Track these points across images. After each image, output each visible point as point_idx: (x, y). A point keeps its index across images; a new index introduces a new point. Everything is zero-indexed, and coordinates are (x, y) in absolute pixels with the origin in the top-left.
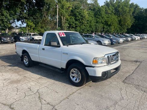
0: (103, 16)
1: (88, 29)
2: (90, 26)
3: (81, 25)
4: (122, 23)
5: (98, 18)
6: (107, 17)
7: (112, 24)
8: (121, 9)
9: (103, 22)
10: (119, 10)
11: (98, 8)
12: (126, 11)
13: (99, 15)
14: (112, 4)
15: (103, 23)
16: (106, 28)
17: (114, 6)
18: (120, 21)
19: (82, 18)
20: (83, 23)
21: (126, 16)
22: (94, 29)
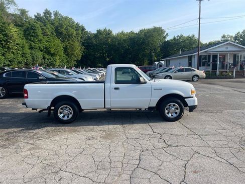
0: (40, 38)
1: (20, 60)
2: (23, 55)
3: (6, 52)
4: (69, 51)
5: (32, 41)
6: (47, 41)
7: (56, 53)
8: (65, 30)
9: (42, 49)
10: (62, 32)
11: (30, 24)
12: (72, 34)
13: (32, 36)
14: (49, 21)
15: (41, 51)
16: (48, 59)
17: (53, 24)
18: (66, 49)
19: (6, 40)
20: (9, 49)
21: (73, 41)
22: (30, 59)
